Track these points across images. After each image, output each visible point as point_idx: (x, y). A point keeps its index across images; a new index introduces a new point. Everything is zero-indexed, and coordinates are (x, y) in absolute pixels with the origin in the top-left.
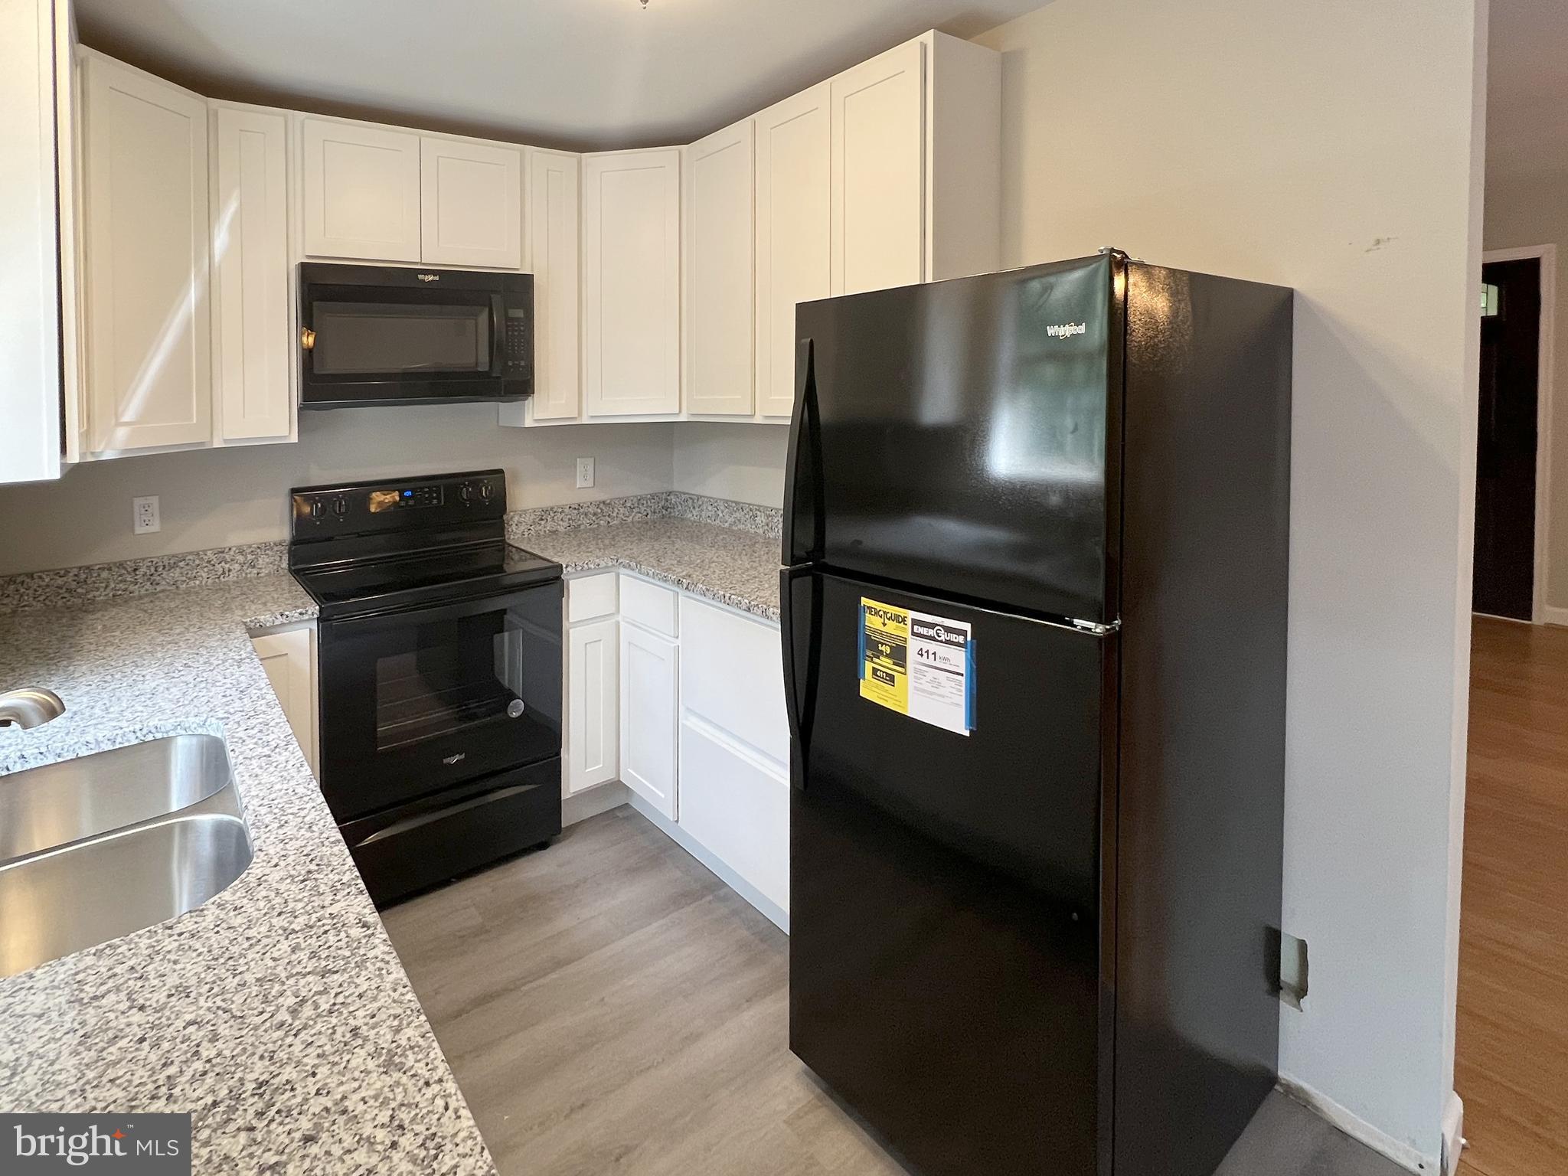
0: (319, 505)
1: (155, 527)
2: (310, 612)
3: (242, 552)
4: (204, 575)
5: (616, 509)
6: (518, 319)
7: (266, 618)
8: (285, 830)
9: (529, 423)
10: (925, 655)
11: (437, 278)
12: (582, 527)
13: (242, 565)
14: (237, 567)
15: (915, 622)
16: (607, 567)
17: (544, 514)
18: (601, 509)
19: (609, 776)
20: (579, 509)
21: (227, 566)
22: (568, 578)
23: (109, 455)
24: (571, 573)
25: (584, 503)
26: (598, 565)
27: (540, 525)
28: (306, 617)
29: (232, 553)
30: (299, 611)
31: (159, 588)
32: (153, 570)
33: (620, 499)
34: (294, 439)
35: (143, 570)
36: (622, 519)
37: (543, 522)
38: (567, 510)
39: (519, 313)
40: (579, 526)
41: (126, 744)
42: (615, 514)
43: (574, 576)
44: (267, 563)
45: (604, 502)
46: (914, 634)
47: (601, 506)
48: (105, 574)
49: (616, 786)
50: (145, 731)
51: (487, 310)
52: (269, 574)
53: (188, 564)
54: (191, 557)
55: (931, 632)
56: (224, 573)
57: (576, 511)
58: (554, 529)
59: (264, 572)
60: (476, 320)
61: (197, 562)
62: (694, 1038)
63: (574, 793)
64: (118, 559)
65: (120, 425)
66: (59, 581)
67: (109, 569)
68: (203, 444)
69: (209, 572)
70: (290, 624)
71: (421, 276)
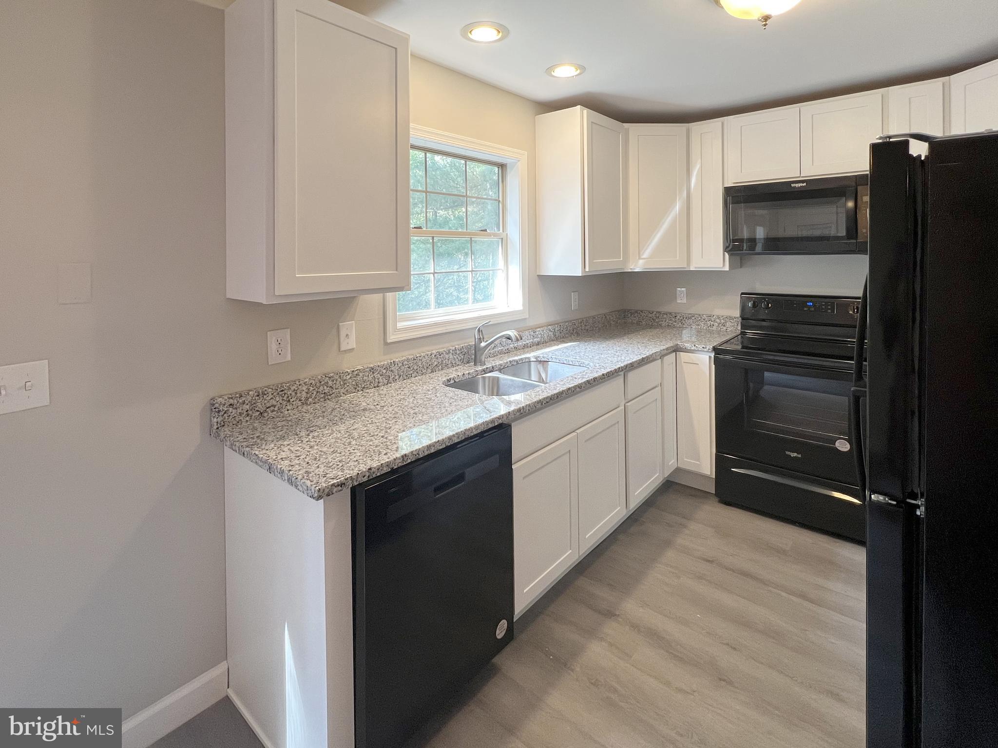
0: (753, 302)
1: (685, 301)
2: (707, 348)
3: (719, 318)
7: (688, 345)
11: (805, 184)
13: (719, 324)
14: (717, 324)
21: (712, 323)
28: (706, 350)
29: (714, 317)
30: (703, 346)
31: (683, 325)
32: (682, 318)
34: (727, 268)
35: (678, 317)
44: (731, 326)
48: (665, 316)
53: (695, 319)
54: (698, 316)
56: (710, 326)
59: (729, 329)
60: (837, 205)
61: (699, 319)
64: (670, 311)
65: (640, 258)
66: (650, 315)
67: (667, 314)
68: (685, 268)
69: (704, 324)
70: (698, 350)
71: (793, 185)
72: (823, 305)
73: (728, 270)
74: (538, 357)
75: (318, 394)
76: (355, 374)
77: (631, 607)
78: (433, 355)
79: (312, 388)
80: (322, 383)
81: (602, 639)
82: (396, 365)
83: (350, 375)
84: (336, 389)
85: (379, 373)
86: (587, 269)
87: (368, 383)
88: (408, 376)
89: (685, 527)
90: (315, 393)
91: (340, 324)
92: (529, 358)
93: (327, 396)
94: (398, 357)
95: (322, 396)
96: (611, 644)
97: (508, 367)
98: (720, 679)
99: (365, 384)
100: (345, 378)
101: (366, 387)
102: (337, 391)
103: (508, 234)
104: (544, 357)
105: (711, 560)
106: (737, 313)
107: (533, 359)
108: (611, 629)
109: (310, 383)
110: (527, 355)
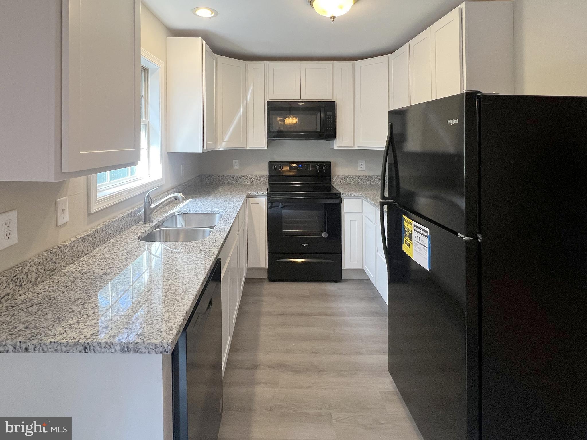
0: (275, 166)
1: (238, 168)
2: (265, 194)
3: (257, 176)
4: (248, 181)
5: (373, 179)
6: (330, 115)
7: (254, 193)
8: (216, 234)
9: (336, 148)
10: (417, 238)
11: (304, 104)
12: (360, 183)
13: (257, 180)
14: (256, 180)
15: (415, 226)
16: (357, 196)
17: (346, 177)
18: (367, 178)
19: (359, 266)
20: (359, 177)
22: (344, 198)
23: (221, 149)
24: (345, 196)
25: (361, 175)
26: (355, 195)
27: (344, 181)
28: (263, 195)
29: (254, 176)
30: (262, 193)
31: (238, 183)
32: (237, 178)
33: (375, 176)
34: (266, 148)
35: (235, 178)
36: (376, 183)
37: (345, 180)
38: (354, 177)
39: (330, 113)
40: (359, 183)
41: (208, 213)
42: (373, 181)
43: (345, 197)
44: (263, 180)
45: (368, 176)
46: (414, 230)
47: (367, 177)
48: (227, 178)
49: (361, 271)
50: (212, 211)
51: (320, 113)
52: (263, 183)
53: (244, 178)
54: (245, 176)
55: (419, 230)
56: (253, 181)
57: (358, 178)
58: (349, 183)
60: (317, 116)
61: (247, 178)
62: (359, 353)
63: (346, 268)
64: (230, 174)
65: (223, 141)
66: (218, 178)
67: (228, 176)
68: (244, 147)
69: (249, 181)
70: (259, 196)
71: (299, 104)
72: (306, 166)
73: (267, 148)
74: (180, 211)
75: (45, 271)
76: (71, 246)
77: (263, 357)
78: (120, 220)
79: (40, 267)
80: (48, 260)
81: (259, 383)
82: (99, 233)
83: (69, 247)
84: (59, 263)
85: (87, 242)
86: (205, 148)
87: (81, 252)
88: (106, 240)
89: (262, 301)
90: (43, 271)
91: (57, 200)
92: (174, 213)
93: (52, 271)
94: (99, 224)
95: (48, 273)
96: (265, 383)
97: (165, 221)
98: (319, 371)
99: (79, 253)
100: (65, 251)
101: (79, 256)
102: (59, 265)
103: (150, 122)
104: (184, 211)
105: (283, 313)
106: (267, 173)
107: (177, 214)
108: (261, 374)
109: (38, 262)
110: (173, 211)
